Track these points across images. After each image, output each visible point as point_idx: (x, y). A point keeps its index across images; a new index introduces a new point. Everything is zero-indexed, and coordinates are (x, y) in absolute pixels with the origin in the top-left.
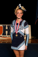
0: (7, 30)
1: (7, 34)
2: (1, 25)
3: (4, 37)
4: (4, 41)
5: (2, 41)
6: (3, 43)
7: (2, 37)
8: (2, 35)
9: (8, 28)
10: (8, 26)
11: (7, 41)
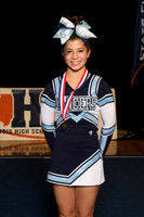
0: (28, 108)
1: (27, 124)
2: (8, 91)
3: (16, 134)
4: (16, 147)
5: (10, 148)
6: (14, 155)
7: (11, 133)
8: (9, 127)
9: (32, 101)
10: (30, 94)
11: (27, 149)
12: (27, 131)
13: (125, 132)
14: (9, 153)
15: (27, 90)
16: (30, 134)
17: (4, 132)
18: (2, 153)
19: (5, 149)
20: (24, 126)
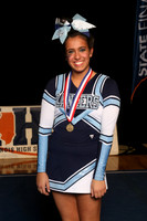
0: (29, 125)
1: (29, 141)
2: (8, 110)
3: (18, 152)
4: (18, 165)
5: (12, 166)
6: (17, 172)
7: (12, 151)
8: (11, 145)
9: (33, 118)
10: (31, 112)
11: (30, 166)
12: (29, 149)
13: (127, 148)
14: (12, 171)
15: (28, 108)
16: (32, 151)
17: (6, 150)
18: (4, 171)
19: (7, 167)
20: (26, 143)
